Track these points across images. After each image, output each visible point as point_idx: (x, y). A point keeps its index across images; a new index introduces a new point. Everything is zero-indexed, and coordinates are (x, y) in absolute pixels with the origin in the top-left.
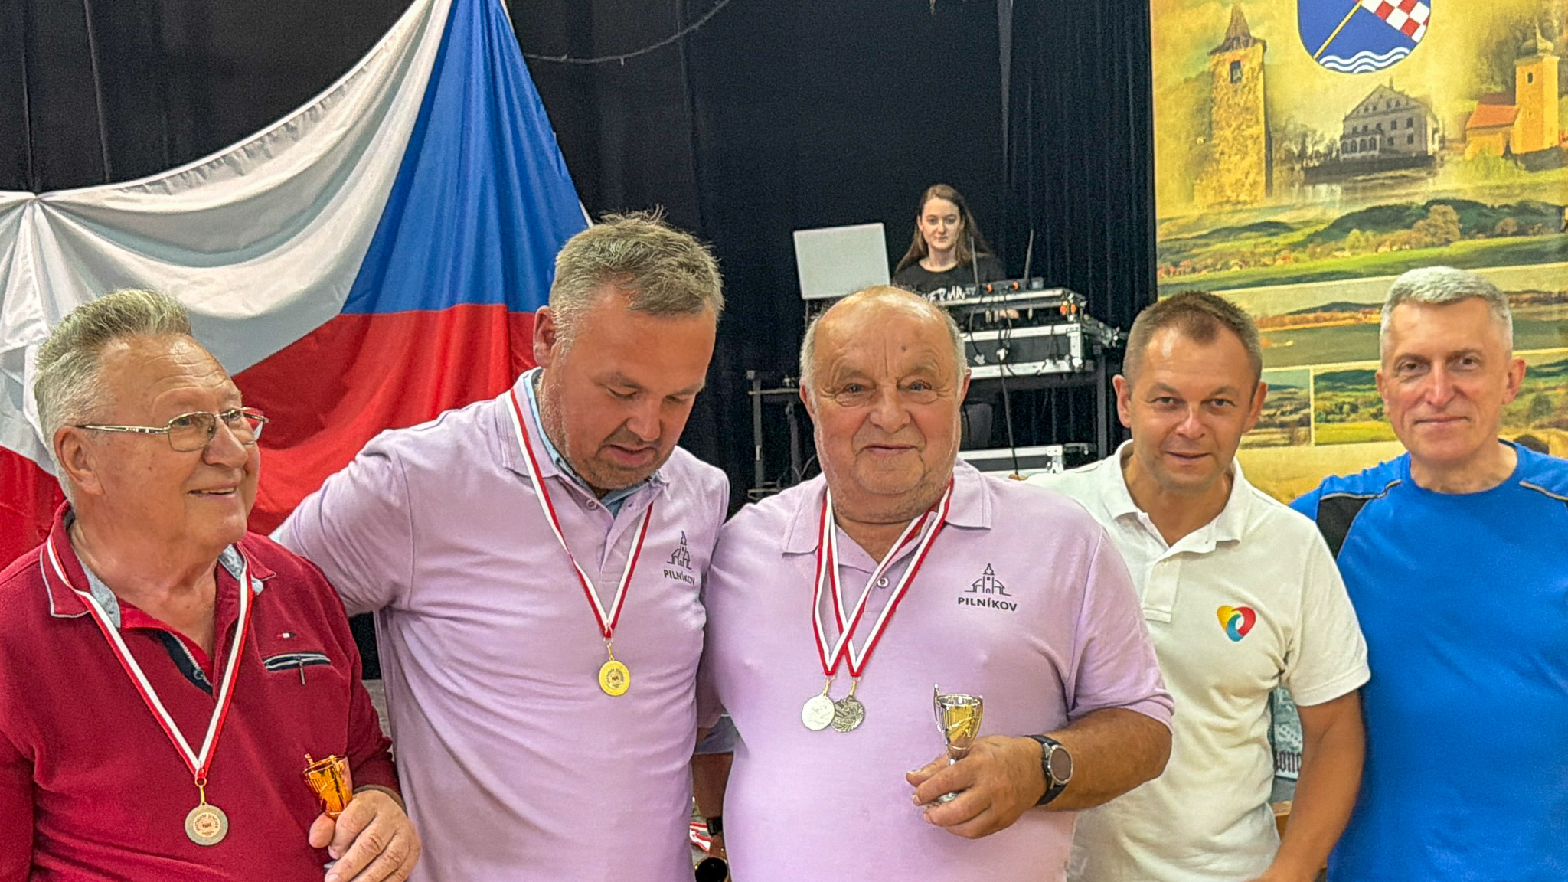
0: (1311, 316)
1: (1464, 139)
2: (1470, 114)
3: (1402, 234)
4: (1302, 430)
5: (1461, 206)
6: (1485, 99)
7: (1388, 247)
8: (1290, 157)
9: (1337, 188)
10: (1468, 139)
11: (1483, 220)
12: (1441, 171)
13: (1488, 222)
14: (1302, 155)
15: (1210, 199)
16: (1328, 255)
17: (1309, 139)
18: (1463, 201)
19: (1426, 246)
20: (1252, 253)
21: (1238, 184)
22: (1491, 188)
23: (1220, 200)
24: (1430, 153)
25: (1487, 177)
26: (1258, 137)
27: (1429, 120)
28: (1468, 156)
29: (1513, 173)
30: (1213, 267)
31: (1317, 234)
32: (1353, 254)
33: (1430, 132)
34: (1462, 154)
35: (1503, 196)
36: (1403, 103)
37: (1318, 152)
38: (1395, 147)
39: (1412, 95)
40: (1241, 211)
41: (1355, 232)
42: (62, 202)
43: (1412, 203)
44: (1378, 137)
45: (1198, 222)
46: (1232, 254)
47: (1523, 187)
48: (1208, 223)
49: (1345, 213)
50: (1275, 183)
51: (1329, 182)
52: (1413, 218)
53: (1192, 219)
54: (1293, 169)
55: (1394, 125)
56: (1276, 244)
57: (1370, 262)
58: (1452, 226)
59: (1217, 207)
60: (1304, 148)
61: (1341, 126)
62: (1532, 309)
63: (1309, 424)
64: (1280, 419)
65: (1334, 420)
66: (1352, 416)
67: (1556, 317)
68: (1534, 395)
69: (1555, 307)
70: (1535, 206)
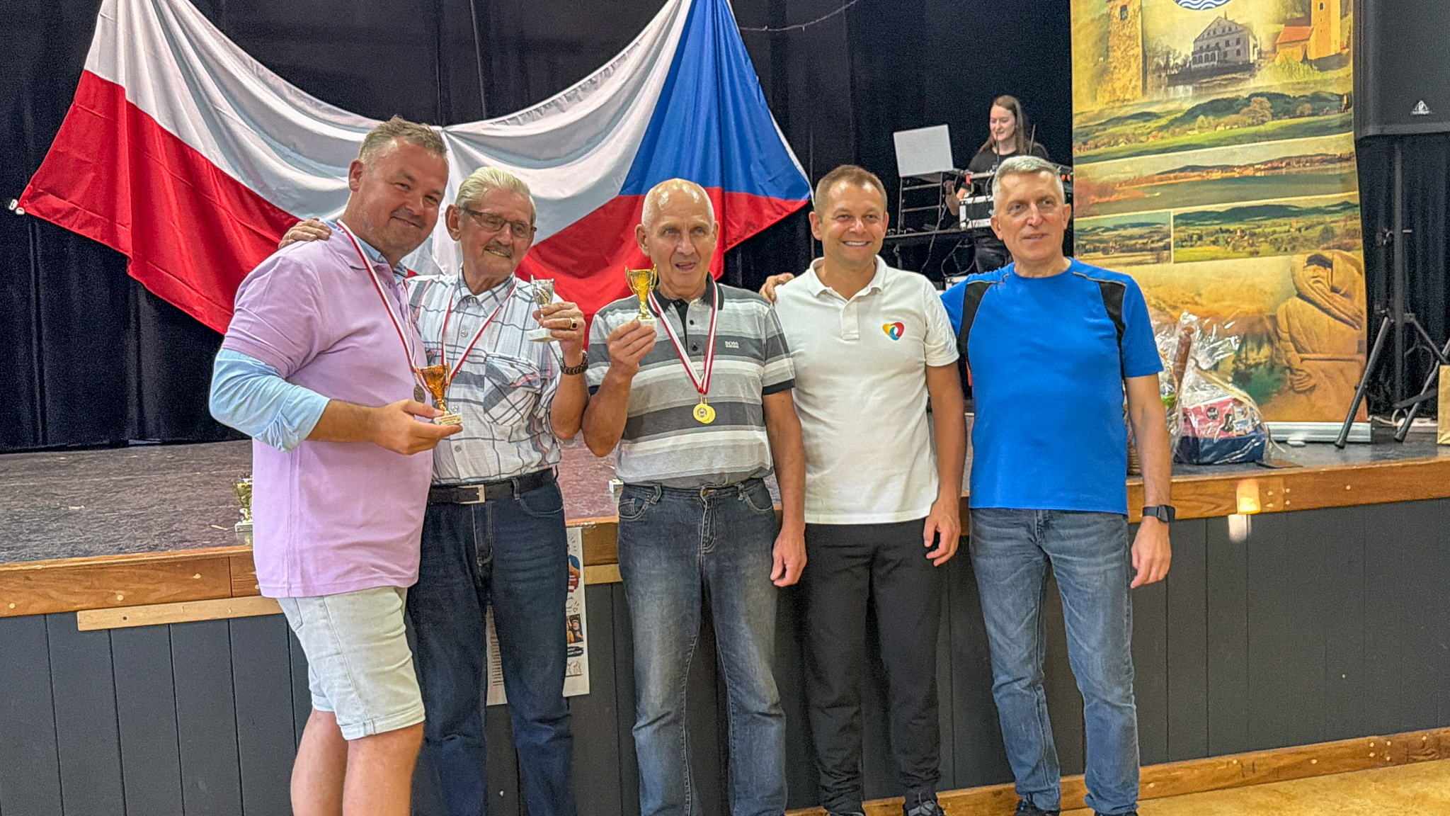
0: (1172, 175)
1: (1274, 51)
2: (1278, 34)
3: (1233, 117)
4: (1166, 253)
5: (1272, 97)
6: (1289, 23)
7: (1223, 127)
8: (1159, 68)
9: (1190, 88)
10: (1278, 51)
11: (1288, 106)
12: (1258, 74)
13: (1292, 107)
14: (1167, 66)
15: (1107, 99)
16: (1185, 133)
17: (1171, 56)
18: (1274, 94)
19: (1249, 125)
20: (1133, 134)
21: (1125, 89)
22: (1293, 84)
23: (1113, 99)
24: (1252, 62)
25: (1291, 75)
26: (1138, 55)
27: (1251, 38)
28: (1277, 62)
29: (1309, 73)
30: (1109, 144)
31: (1176, 119)
32: (1199, 132)
33: (1251, 47)
34: (1274, 61)
35: (1300, 89)
36: (1233, 29)
37: (1177, 64)
38: (1228, 59)
39: (1239, 23)
40: (1127, 105)
41: (1202, 117)
42: (459, 132)
43: (1239, 97)
44: (1216, 52)
45: (1100, 114)
46: (1120, 135)
47: (1316, 82)
48: (1105, 115)
49: (1194, 105)
50: (1149, 86)
51: (1184, 84)
52: (1240, 107)
53: (1095, 113)
54: (1160, 76)
55: (1227, 44)
56: (1149, 128)
57: (1210, 138)
58: (1266, 111)
59: (1111, 104)
60: (1168, 62)
61: (1192, 46)
62: (1321, 167)
63: (1170, 249)
64: (1150, 246)
65: (1186, 246)
66: (1199, 243)
67: (1338, 172)
68: (1322, 226)
69: (1338, 165)
70: (1325, 95)
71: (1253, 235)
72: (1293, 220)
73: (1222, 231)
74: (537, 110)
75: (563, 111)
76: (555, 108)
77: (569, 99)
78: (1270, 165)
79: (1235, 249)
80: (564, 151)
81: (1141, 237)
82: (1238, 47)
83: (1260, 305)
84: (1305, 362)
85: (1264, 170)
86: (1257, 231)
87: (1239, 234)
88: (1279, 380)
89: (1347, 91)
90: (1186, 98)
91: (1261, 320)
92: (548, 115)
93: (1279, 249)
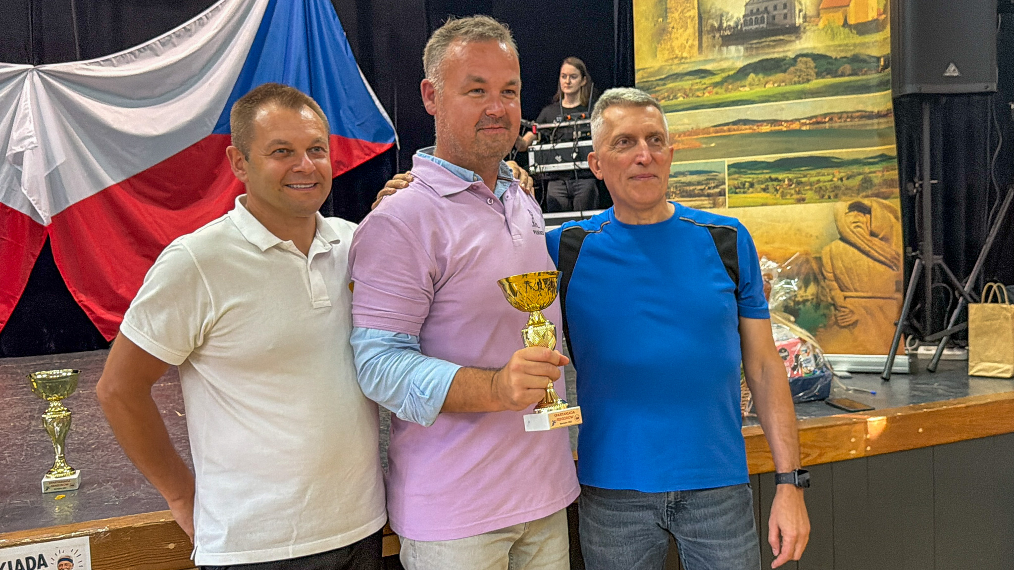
0: (726, 128)
1: (818, 15)
3: (781, 76)
4: (721, 199)
5: (817, 58)
7: (772, 85)
8: (713, 29)
9: (741, 48)
10: (821, 15)
11: (830, 66)
12: (804, 36)
13: (834, 67)
14: (720, 28)
15: (666, 56)
16: (737, 89)
17: (724, 18)
18: (818, 55)
19: (795, 83)
20: (690, 89)
21: (682, 47)
22: (835, 46)
23: (672, 57)
24: (797, 25)
25: (833, 38)
26: (694, 17)
27: (797, 4)
28: (821, 25)
29: (849, 37)
30: (667, 98)
31: (729, 76)
32: (751, 89)
33: (797, 12)
34: (817, 25)
35: (842, 51)
37: (730, 25)
38: (777, 21)
40: (684, 63)
41: (752, 75)
42: (51, 71)
43: (786, 57)
44: (766, 15)
45: (660, 70)
46: (679, 90)
47: (855, 45)
48: (666, 71)
49: (745, 63)
50: (704, 45)
51: (736, 44)
52: (787, 66)
53: (656, 69)
54: (714, 37)
55: (775, 8)
56: (705, 84)
57: (759, 94)
58: (810, 70)
59: (670, 61)
60: (721, 24)
61: (744, 9)
62: (861, 123)
63: (725, 195)
64: (707, 192)
65: (740, 192)
66: (751, 190)
67: (876, 127)
68: (861, 177)
69: (875, 121)
70: (862, 57)
71: (799, 183)
72: (835, 171)
73: (772, 180)
74: (131, 53)
75: (157, 55)
76: (149, 52)
77: (163, 44)
78: (814, 120)
79: (783, 195)
80: (158, 91)
81: (699, 183)
82: (786, 11)
83: (806, 248)
84: (847, 299)
85: (810, 124)
86: (803, 180)
87: (786, 182)
88: (824, 315)
89: (885, 53)
90: (739, 57)
91: (807, 261)
92: (144, 58)
93: (823, 197)
